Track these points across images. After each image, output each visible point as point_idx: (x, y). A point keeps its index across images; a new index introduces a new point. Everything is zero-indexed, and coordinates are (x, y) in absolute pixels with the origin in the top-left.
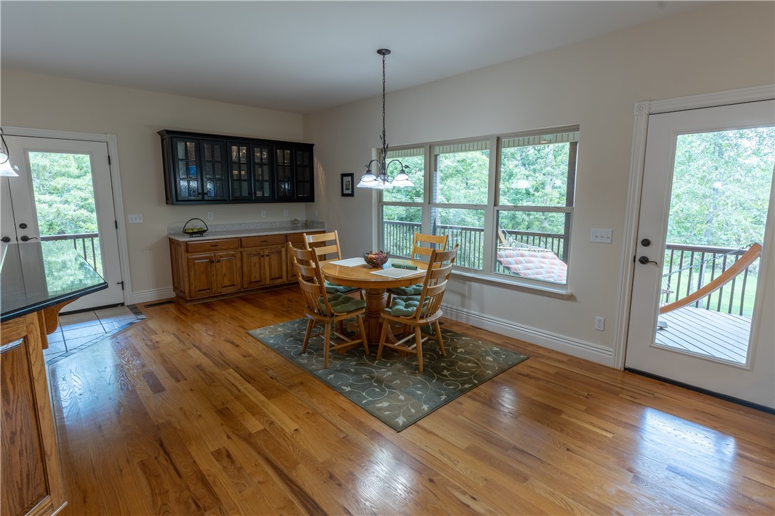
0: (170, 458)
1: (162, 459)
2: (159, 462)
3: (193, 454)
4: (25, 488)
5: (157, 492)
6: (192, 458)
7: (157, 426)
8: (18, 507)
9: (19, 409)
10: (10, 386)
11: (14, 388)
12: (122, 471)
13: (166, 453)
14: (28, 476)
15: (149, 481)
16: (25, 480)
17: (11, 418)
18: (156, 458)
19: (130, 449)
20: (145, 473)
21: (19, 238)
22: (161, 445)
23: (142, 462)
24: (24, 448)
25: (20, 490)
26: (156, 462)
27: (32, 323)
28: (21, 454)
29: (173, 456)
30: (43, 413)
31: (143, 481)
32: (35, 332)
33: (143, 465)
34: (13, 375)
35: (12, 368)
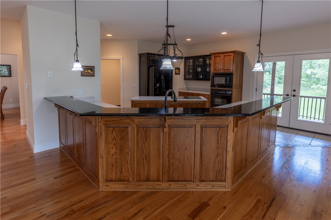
0: (269, 208)
1: (266, 206)
2: (264, 205)
3: (278, 216)
4: (218, 173)
5: (250, 214)
6: (276, 217)
7: (281, 193)
8: (215, 178)
9: (221, 147)
10: (220, 139)
11: (221, 140)
12: (251, 196)
13: (270, 205)
14: (220, 170)
15: (253, 207)
16: (218, 171)
17: (218, 149)
18: (265, 203)
19: (262, 192)
20: (256, 204)
21: (292, 95)
22: (273, 200)
23: (260, 199)
24: (220, 161)
25: (217, 173)
26: (263, 204)
27: (231, 122)
28: (219, 162)
29: (271, 208)
30: (228, 153)
31: (252, 205)
32: (231, 125)
33: (259, 200)
34: (221, 136)
35: (221, 134)
